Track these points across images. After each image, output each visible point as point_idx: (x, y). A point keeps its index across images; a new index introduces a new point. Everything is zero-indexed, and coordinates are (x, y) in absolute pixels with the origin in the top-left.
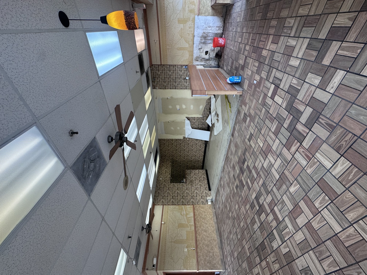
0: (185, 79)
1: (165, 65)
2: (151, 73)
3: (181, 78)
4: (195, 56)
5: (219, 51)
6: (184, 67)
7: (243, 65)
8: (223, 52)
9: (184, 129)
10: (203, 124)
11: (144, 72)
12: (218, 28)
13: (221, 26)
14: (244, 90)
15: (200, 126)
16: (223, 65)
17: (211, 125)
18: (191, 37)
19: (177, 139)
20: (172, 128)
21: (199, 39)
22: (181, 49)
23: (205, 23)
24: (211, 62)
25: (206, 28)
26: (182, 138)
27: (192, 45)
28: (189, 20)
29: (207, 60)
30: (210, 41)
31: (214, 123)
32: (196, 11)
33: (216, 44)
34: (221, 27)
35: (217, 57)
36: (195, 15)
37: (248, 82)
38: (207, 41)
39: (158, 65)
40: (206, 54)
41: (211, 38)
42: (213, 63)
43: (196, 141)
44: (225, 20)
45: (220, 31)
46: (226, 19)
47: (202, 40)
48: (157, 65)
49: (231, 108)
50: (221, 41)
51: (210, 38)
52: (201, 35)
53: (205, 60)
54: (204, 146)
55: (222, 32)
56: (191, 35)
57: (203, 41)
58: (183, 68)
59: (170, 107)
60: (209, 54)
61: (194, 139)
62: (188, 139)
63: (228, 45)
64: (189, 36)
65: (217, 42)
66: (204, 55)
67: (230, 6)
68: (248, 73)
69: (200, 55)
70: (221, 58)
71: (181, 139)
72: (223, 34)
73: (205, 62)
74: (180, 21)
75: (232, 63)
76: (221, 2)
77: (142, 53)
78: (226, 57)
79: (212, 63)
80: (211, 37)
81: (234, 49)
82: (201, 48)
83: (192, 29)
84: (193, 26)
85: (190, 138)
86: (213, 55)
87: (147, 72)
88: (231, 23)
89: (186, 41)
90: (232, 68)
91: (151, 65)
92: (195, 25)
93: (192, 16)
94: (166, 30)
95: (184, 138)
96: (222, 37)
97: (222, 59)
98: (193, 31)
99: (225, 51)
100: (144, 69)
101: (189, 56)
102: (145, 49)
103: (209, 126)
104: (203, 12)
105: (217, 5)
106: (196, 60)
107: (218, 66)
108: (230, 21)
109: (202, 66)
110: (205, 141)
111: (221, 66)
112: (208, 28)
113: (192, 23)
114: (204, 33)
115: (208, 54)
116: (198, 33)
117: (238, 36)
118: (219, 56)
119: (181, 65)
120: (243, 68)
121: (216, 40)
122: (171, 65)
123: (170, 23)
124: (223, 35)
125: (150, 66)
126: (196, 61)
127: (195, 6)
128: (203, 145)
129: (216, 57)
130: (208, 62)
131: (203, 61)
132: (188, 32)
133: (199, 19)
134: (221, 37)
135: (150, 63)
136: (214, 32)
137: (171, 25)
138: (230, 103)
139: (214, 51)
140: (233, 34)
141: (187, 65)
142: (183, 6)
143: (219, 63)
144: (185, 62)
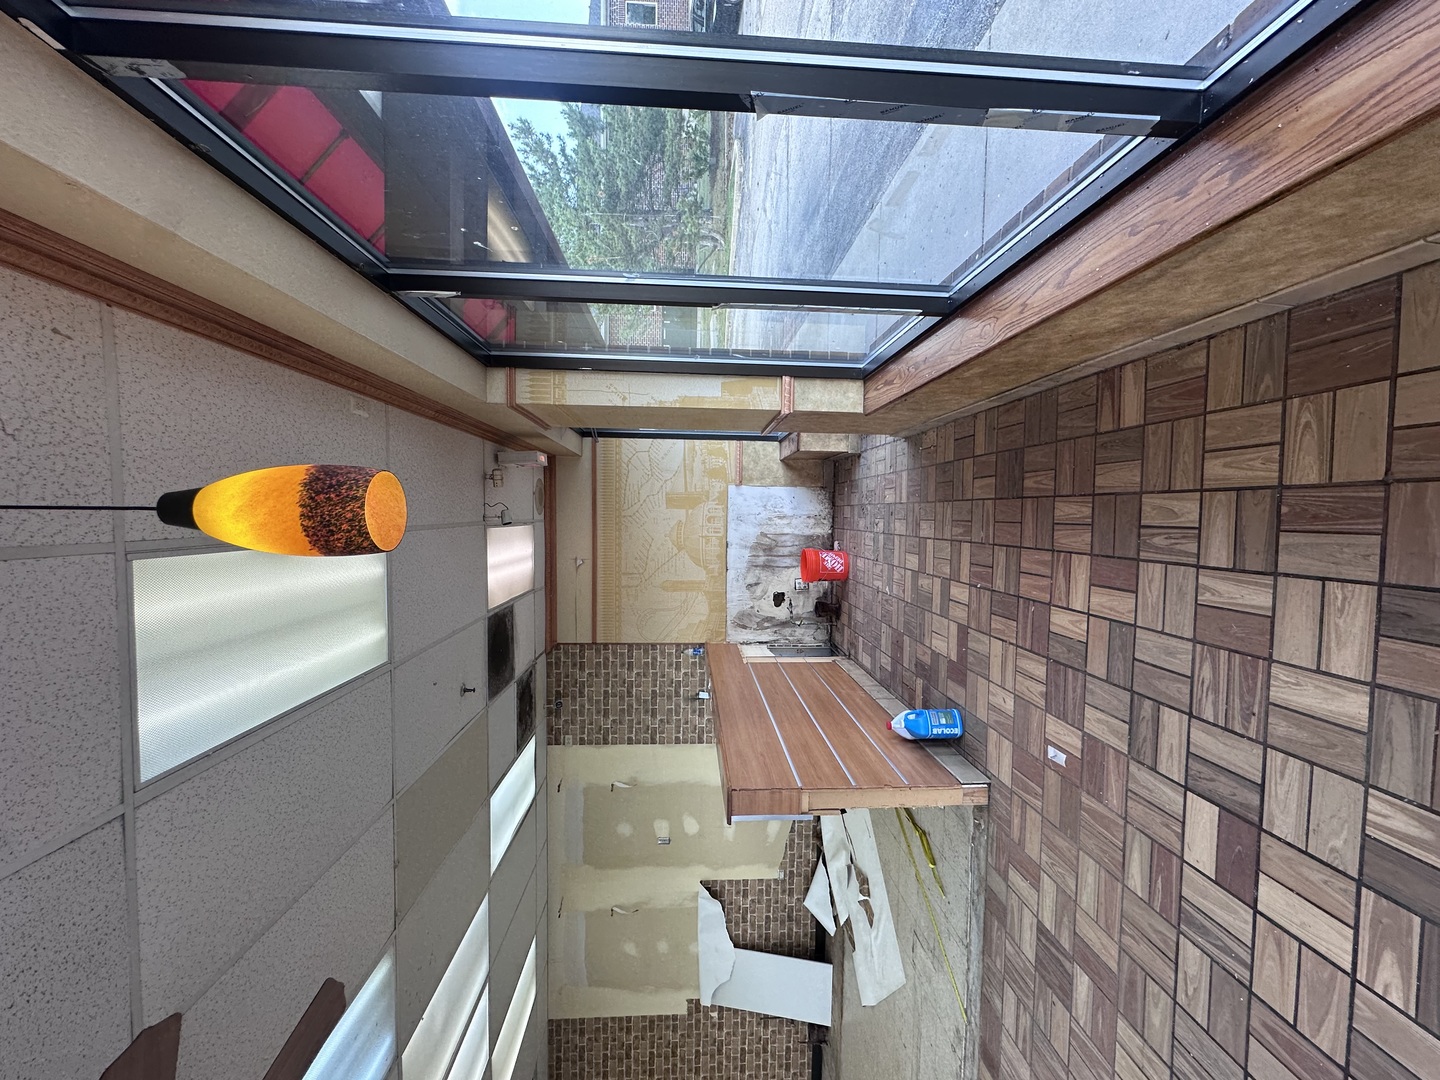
0: (695, 698)
1: (612, 644)
2: (548, 677)
3: (677, 694)
4: (733, 610)
5: (825, 593)
6: (690, 651)
7: (954, 658)
8: (843, 596)
9: (692, 948)
10: (790, 918)
11: (507, 683)
12: (812, 521)
13: (823, 514)
14: (993, 783)
15: (777, 931)
16: (853, 645)
17: (831, 928)
18: (714, 548)
19: (652, 1020)
20: (630, 949)
21: (747, 553)
22: (677, 586)
23: (765, 506)
24: (799, 632)
25: (770, 519)
26: (682, 1010)
27: (721, 574)
28: (708, 499)
29: (784, 624)
30: (788, 561)
31: (848, 921)
32: (732, 473)
33: (812, 571)
34: (823, 516)
35: (823, 614)
36: (728, 483)
37: (1007, 744)
38: (776, 558)
39: (582, 645)
40: (778, 604)
41: (791, 552)
42: (809, 636)
43: (759, 1024)
44: (834, 497)
45: (824, 530)
46: (837, 494)
47: (758, 556)
48: (575, 644)
49: (934, 864)
50: (832, 561)
51: (786, 551)
52: (752, 541)
53: (777, 625)
54: (809, 1054)
55: (830, 532)
56: (715, 541)
57: (762, 560)
58: (687, 656)
59: (625, 829)
60: (791, 604)
61: (751, 1013)
62: (715, 1015)
63: (861, 574)
64: (706, 543)
65: (818, 564)
66: (767, 607)
67: (847, 459)
68: (997, 700)
69: (752, 607)
70: (838, 617)
71: (675, 1018)
72: (836, 538)
73: (775, 632)
74: (672, 501)
75: (897, 645)
76: (818, 450)
77: (512, 606)
78: (859, 616)
79: (803, 635)
80: (790, 546)
81: (891, 590)
82: (756, 584)
83: (720, 525)
84: (721, 514)
85: (729, 1009)
86: (805, 606)
87: (525, 678)
88: (862, 507)
89: (697, 561)
90: (899, 667)
91: (553, 646)
92: (730, 510)
93: (718, 486)
94: (623, 527)
95: (695, 1005)
96: (832, 546)
97: (846, 623)
98: (722, 530)
99: (851, 595)
100: (513, 669)
101: (711, 611)
102: (533, 591)
103: (820, 930)
104: (756, 474)
105: (804, 456)
106: (739, 625)
107: (833, 649)
108: (855, 501)
109: (765, 646)
110: (811, 1026)
111: (845, 647)
112: (778, 521)
113: (717, 507)
114: (764, 535)
115: (786, 604)
116: (742, 536)
117: (903, 548)
118: (829, 610)
119: (678, 645)
120: (959, 671)
121: (811, 557)
122: (637, 644)
123: (636, 507)
124: (836, 543)
125: (549, 649)
126: (739, 629)
127: (726, 459)
128: (803, 1052)
129: (820, 616)
130: (787, 631)
131: (768, 628)
132: (705, 533)
133: (742, 495)
134: (829, 547)
135: (548, 639)
136: (800, 533)
137: (641, 512)
138: (924, 832)
139: (808, 592)
140: (875, 540)
141: (701, 645)
142: (684, 460)
143: (831, 635)
144: (695, 633)
